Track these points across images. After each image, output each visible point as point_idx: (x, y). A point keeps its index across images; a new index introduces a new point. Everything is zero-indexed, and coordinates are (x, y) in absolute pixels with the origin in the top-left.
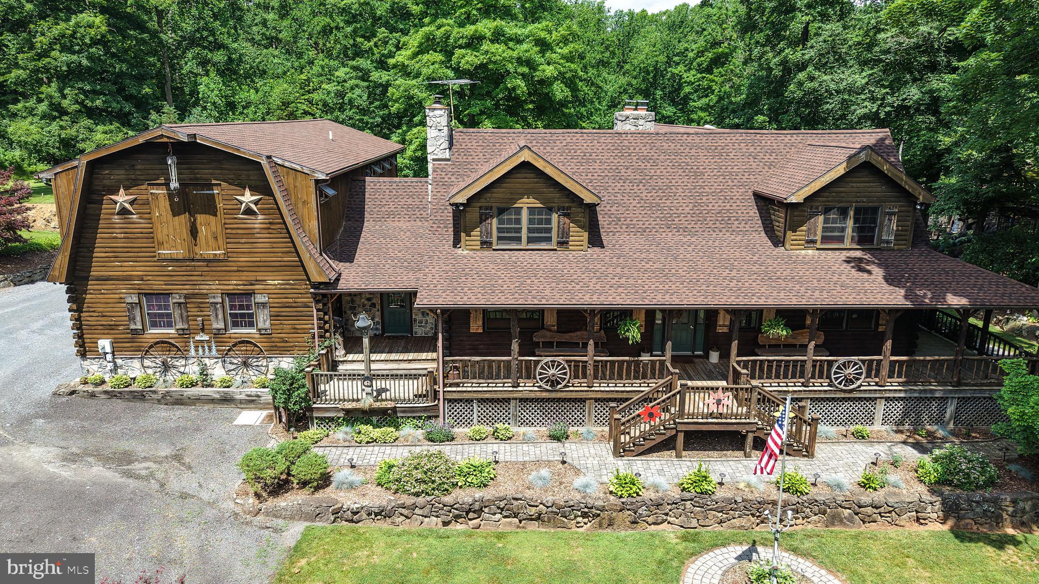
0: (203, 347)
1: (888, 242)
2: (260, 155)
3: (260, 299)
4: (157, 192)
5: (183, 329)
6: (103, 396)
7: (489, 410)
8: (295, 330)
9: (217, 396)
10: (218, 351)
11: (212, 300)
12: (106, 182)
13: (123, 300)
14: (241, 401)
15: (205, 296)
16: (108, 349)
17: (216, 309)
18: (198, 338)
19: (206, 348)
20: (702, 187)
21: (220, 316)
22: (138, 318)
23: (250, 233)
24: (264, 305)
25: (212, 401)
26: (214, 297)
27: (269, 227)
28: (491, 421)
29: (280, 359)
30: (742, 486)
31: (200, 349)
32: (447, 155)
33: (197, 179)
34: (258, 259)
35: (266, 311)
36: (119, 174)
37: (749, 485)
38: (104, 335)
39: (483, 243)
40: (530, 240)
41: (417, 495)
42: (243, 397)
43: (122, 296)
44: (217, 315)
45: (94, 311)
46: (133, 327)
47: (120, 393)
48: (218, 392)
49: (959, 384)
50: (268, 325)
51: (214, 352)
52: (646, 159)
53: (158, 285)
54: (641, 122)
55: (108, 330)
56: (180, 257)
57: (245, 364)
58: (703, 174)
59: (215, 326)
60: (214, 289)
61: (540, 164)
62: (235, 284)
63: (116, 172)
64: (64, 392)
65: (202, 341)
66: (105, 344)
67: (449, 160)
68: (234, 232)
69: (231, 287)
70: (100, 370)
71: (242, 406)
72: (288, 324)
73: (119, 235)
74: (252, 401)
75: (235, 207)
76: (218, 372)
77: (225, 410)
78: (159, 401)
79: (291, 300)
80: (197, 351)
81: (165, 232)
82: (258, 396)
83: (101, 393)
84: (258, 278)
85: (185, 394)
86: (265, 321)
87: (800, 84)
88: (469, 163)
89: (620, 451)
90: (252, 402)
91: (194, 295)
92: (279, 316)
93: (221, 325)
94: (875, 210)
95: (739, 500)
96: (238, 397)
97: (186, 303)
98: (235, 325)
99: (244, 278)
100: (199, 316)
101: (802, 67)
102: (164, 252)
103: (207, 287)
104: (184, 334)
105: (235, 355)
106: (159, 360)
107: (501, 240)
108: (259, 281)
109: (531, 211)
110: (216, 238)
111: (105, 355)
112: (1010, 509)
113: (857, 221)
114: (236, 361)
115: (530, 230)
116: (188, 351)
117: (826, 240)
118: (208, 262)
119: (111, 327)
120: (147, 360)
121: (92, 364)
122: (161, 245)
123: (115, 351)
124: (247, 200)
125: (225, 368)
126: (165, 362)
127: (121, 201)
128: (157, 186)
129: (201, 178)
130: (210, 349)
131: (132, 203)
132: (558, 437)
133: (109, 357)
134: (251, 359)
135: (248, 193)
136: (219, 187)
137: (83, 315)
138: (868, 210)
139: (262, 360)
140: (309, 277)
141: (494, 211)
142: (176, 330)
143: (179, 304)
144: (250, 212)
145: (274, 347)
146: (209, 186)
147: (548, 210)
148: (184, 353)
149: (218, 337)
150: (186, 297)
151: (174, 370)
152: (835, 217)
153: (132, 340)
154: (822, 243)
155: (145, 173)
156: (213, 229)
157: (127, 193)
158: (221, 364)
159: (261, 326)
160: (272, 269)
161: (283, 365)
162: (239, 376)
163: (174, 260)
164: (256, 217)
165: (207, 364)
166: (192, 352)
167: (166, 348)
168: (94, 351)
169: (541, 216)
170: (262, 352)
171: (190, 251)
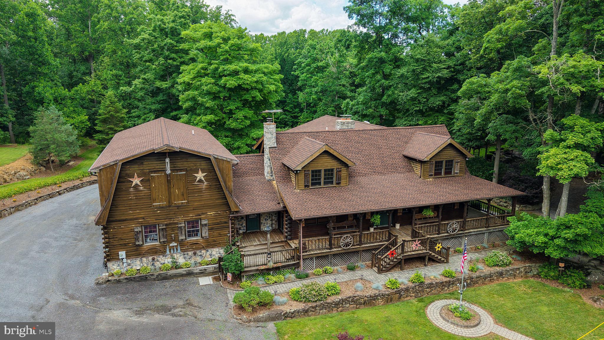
0: (173, 249)
1: (457, 173)
2: (210, 155)
3: (204, 222)
4: (154, 175)
5: (164, 242)
6: (125, 281)
7: (321, 262)
8: (220, 235)
9: (185, 273)
10: (181, 250)
11: (179, 226)
12: (128, 172)
13: (133, 230)
14: (196, 274)
15: (177, 223)
16: (124, 256)
17: (182, 229)
18: (171, 245)
19: (175, 249)
21: (183, 233)
22: (141, 239)
23: (200, 191)
24: (206, 225)
25: (182, 275)
26: (181, 224)
27: (209, 188)
28: (322, 267)
29: (212, 250)
30: (432, 277)
31: (172, 250)
32: (276, 145)
33: (175, 167)
34: (204, 203)
35: (207, 228)
36: (135, 168)
37: (435, 277)
38: (122, 249)
39: (306, 186)
40: (325, 183)
41: (316, 301)
42: (198, 271)
43: (132, 228)
44: (181, 233)
45: (116, 238)
46: (137, 243)
47: (134, 278)
48: (185, 270)
49: (488, 227)
50: (207, 234)
51: (179, 251)
52: (358, 142)
53: (152, 221)
54: (350, 125)
55: (123, 246)
56: (164, 206)
57: (195, 254)
58: (381, 148)
59: (180, 238)
60: (181, 221)
61: (331, 151)
62: (192, 216)
63: (133, 166)
64: (102, 282)
65: (173, 246)
66: (122, 254)
67: (276, 147)
68: (192, 191)
69: (189, 218)
70: (118, 267)
71: (197, 276)
72: (216, 233)
73: (132, 198)
75: (193, 179)
76: (181, 260)
77: (190, 279)
78: (154, 279)
79: (219, 221)
80: (170, 251)
81: (157, 194)
82: (205, 270)
83: (123, 279)
84: (203, 212)
85: (169, 273)
86: (205, 233)
87: (389, 96)
88: (285, 148)
89: (380, 271)
90: (203, 273)
91: (170, 224)
92: (212, 229)
93: (184, 237)
94: (452, 161)
95: (434, 283)
96: (195, 271)
97: (166, 228)
98: (189, 236)
99: (196, 213)
100: (172, 234)
101: (389, 87)
102: (156, 204)
103: (177, 219)
104: (164, 245)
105: (189, 251)
106: (150, 258)
107: (313, 184)
108: (203, 214)
109: (325, 170)
110: (183, 195)
111: (122, 259)
112: (518, 272)
113: (446, 166)
114: (190, 253)
115: (325, 179)
116: (166, 252)
117: (436, 174)
118: (178, 207)
119: (125, 245)
120: (144, 259)
121: (113, 265)
122: (154, 201)
123: (128, 256)
124: (200, 175)
125: (185, 258)
126: (153, 259)
127: (136, 181)
128: (155, 172)
129: (177, 167)
130: (177, 250)
131: (141, 181)
132: (352, 269)
133: (125, 260)
134: (198, 252)
135: (200, 172)
136: (186, 170)
137: (111, 240)
138: (449, 161)
139: (203, 251)
140: (230, 210)
141: (310, 172)
142: (160, 242)
143: (163, 229)
144: (201, 181)
145: (210, 244)
146: (181, 170)
147: (332, 170)
148: (163, 253)
149: (181, 243)
150: (166, 225)
151: (158, 263)
152: (438, 164)
153: (136, 250)
154: (435, 175)
155: (148, 165)
156: (182, 190)
157: (139, 177)
158: (182, 256)
159: (203, 235)
160: (211, 207)
161: (214, 253)
162: (193, 261)
163: (160, 208)
164: (203, 183)
165: (176, 257)
166: (168, 252)
167: (154, 252)
168: (116, 258)
169: (329, 172)
170: (203, 248)
171: (169, 202)
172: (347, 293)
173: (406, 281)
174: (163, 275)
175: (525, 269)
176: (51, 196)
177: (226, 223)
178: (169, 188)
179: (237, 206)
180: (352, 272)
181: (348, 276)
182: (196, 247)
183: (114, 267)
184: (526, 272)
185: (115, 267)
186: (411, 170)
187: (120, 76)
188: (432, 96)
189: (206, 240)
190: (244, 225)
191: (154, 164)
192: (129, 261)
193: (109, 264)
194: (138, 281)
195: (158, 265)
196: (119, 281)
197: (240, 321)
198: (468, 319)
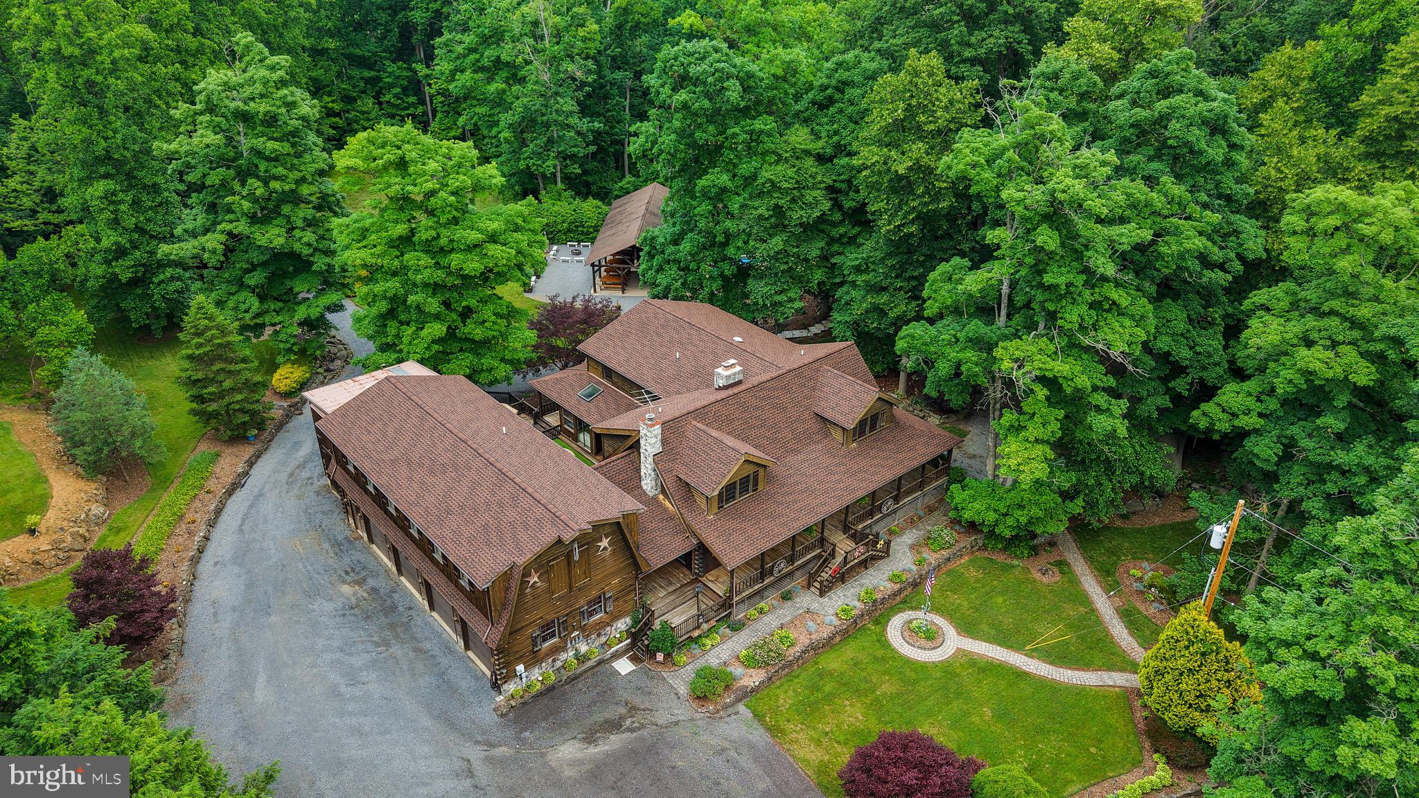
0: (575, 639)
2: (619, 518)
3: (608, 595)
4: (553, 564)
5: (564, 635)
6: (531, 700)
7: (752, 601)
8: (626, 602)
10: (583, 636)
11: (581, 610)
13: (530, 636)
14: (609, 660)
15: (577, 609)
16: (522, 670)
17: (584, 614)
18: (573, 636)
19: (577, 639)
21: (586, 616)
22: (539, 642)
23: (604, 560)
24: (610, 597)
25: (592, 668)
26: (583, 607)
27: (615, 552)
28: (754, 605)
29: (618, 622)
30: (881, 588)
31: (573, 641)
32: (661, 450)
34: (608, 573)
35: (611, 600)
37: (883, 586)
38: (519, 663)
39: (720, 508)
40: (740, 495)
41: (777, 664)
42: (609, 656)
43: (529, 634)
44: (584, 617)
45: (512, 652)
46: (535, 649)
47: (540, 693)
48: (596, 661)
50: (612, 607)
51: (581, 639)
53: (551, 616)
55: (519, 660)
56: (565, 594)
57: (599, 635)
59: (583, 623)
60: (583, 603)
61: (751, 459)
62: (594, 594)
64: (505, 711)
65: (575, 636)
66: (520, 668)
67: (661, 452)
68: (595, 564)
69: (591, 597)
70: (516, 685)
71: (611, 662)
72: (622, 602)
73: (529, 600)
75: (597, 551)
76: (584, 649)
77: (602, 668)
78: (564, 686)
79: (624, 587)
80: (572, 643)
81: (556, 584)
82: (617, 651)
83: (528, 699)
84: (607, 584)
85: (577, 671)
86: (610, 606)
88: (672, 449)
89: (822, 593)
90: (616, 656)
91: (571, 612)
92: (617, 599)
93: (586, 621)
95: (886, 596)
96: (606, 657)
97: (567, 619)
98: (591, 616)
99: (599, 588)
100: (573, 623)
102: (555, 596)
103: (578, 603)
104: (565, 639)
105: (593, 634)
106: (550, 660)
107: (727, 501)
108: (606, 586)
109: (740, 480)
110: (585, 573)
111: (520, 674)
112: (966, 549)
114: (594, 637)
115: (740, 489)
116: (566, 646)
118: (580, 589)
119: (522, 656)
120: (543, 664)
121: (510, 685)
122: (554, 593)
123: (526, 669)
124: (604, 543)
125: (588, 644)
126: (553, 660)
127: (534, 578)
128: (554, 560)
130: (579, 638)
131: (539, 577)
132: (786, 597)
133: (523, 674)
134: (601, 631)
135: (605, 540)
136: (588, 544)
137: (506, 658)
139: (608, 628)
140: (641, 571)
141: (724, 489)
142: (560, 637)
143: (563, 622)
144: (605, 548)
145: (616, 617)
146: (583, 545)
147: (749, 477)
148: (565, 648)
149: (583, 629)
150: (567, 615)
151: (559, 662)
152: (865, 425)
153: (535, 657)
155: (546, 555)
156: (583, 569)
157: (536, 574)
158: (585, 644)
159: (607, 609)
160: (614, 574)
161: (620, 626)
162: (597, 644)
163: (560, 598)
164: (608, 549)
165: (578, 647)
166: (569, 645)
167: (556, 650)
168: (511, 675)
169: (744, 481)
170: (608, 624)
171: (570, 588)
172: (802, 639)
173: (858, 604)
174: (572, 677)
175: (970, 545)
178: (570, 572)
179: (648, 564)
180: (789, 603)
182: (599, 627)
183: (511, 687)
184: (971, 548)
187: (114, 194)
189: (611, 614)
192: (528, 673)
193: (505, 686)
194: (547, 695)
195: (558, 664)
196: (524, 704)
197: (707, 714)
198: (931, 637)
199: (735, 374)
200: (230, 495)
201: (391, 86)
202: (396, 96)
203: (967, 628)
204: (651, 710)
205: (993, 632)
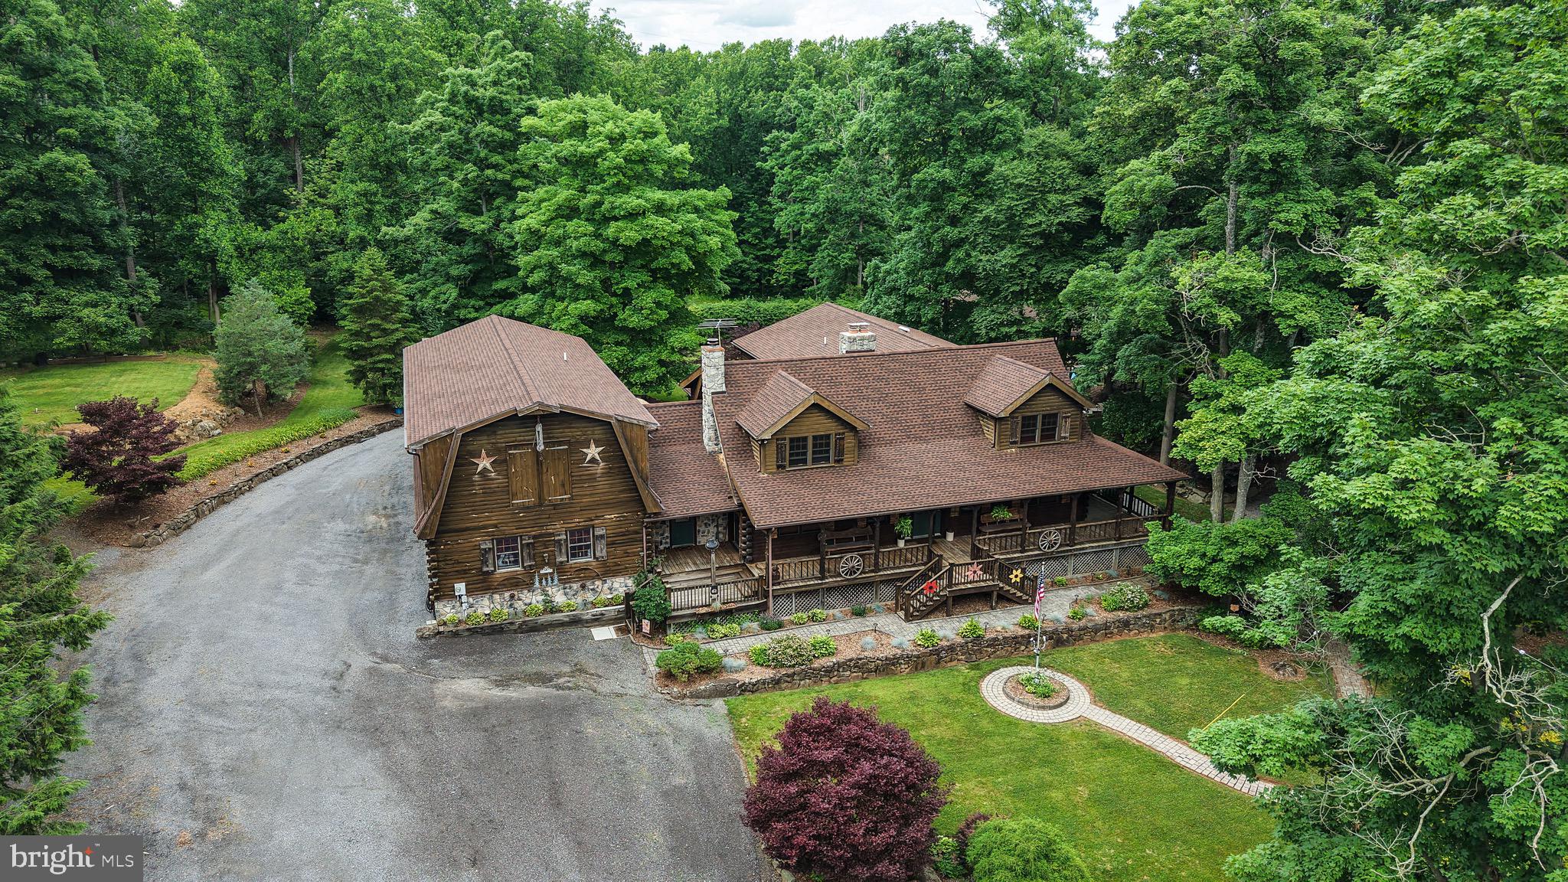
0: (546, 579)
1: (1065, 438)
2: (611, 417)
3: (599, 532)
4: (514, 452)
5: (530, 566)
6: (467, 634)
7: (806, 601)
8: (627, 554)
9: (567, 619)
10: (559, 580)
11: (557, 538)
12: (472, 448)
13: (477, 547)
14: (587, 621)
15: (552, 535)
16: (463, 592)
17: (561, 545)
18: (542, 572)
19: (549, 579)
20: (926, 400)
21: (563, 551)
22: (491, 561)
23: (592, 478)
24: (602, 537)
25: (562, 624)
26: (559, 535)
27: (608, 473)
28: (807, 610)
29: (614, 579)
30: (999, 629)
31: (544, 581)
32: (724, 389)
33: (549, 438)
34: (598, 499)
35: (604, 542)
36: (484, 440)
37: (1003, 628)
38: (460, 580)
39: (778, 467)
40: (815, 461)
41: (794, 666)
42: (589, 617)
43: (477, 543)
44: (560, 551)
45: (451, 560)
46: (485, 569)
47: (482, 628)
48: (568, 616)
49: (1120, 538)
50: (604, 553)
51: (556, 582)
52: (880, 379)
53: (510, 530)
54: (866, 342)
55: (461, 575)
56: (531, 504)
57: (583, 587)
59: (559, 559)
60: (559, 530)
61: (825, 405)
62: (578, 521)
63: (479, 440)
64: (428, 635)
65: (546, 574)
66: (460, 588)
67: (724, 393)
68: (579, 478)
69: (573, 525)
70: (453, 610)
71: (589, 625)
72: (619, 551)
73: (478, 492)
74: (596, 620)
75: (581, 458)
76: (559, 599)
77: (577, 630)
78: (515, 631)
79: (624, 530)
80: (541, 583)
81: (519, 484)
82: (602, 614)
83: (463, 631)
84: (598, 515)
85: (539, 621)
86: (602, 550)
88: (742, 393)
89: (909, 618)
90: (599, 621)
91: (541, 536)
92: (613, 544)
93: (564, 559)
94: (1055, 415)
95: (1000, 637)
96: (585, 617)
97: (534, 543)
98: (574, 556)
99: (585, 516)
100: (544, 553)
101: (959, 243)
102: (517, 501)
103: (553, 527)
104: (530, 572)
105: (575, 582)
106: (507, 595)
107: (792, 463)
108: (597, 518)
109: (815, 438)
110: (563, 485)
111: (460, 597)
112: (1158, 620)
113: (1043, 424)
114: (575, 586)
115: (814, 453)
116: (533, 584)
117: (1023, 440)
118: (555, 506)
119: (465, 572)
120: (497, 597)
121: (445, 606)
122: (514, 496)
123: (469, 592)
124: (593, 451)
125: (566, 594)
126: (512, 597)
127: (484, 463)
128: (515, 447)
129: (553, 437)
130: (552, 580)
131: (492, 463)
132: (860, 613)
133: (464, 598)
134: (588, 583)
135: (593, 446)
136: (568, 443)
137: (441, 564)
138: (1050, 416)
139: (598, 583)
140: (645, 509)
141: (787, 441)
142: (523, 567)
143: (528, 544)
144: (593, 461)
145: (609, 570)
146: (560, 443)
147: (828, 436)
148: (530, 586)
149: (560, 569)
150: (534, 537)
151: (520, 602)
152: (1029, 422)
153: (484, 581)
154: (1021, 443)
155: (504, 437)
156: (561, 478)
157: (488, 456)
158: (562, 591)
159: (598, 554)
160: (609, 505)
161: (616, 585)
162: (579, 600)
163: (525, 508)
164: (598, 464)
165: (550, 593)
166: (537, 584)
167: (514, 584)
168: (450, 595)
169: (822, 442)
170: (598, 577)
171: (540, 498)
172: (847, 653)
173: (951, 635)
174: (531, 624)
175: (1171, 616)
176: (275, 472)
177: (636, 532)
178: (540, 473)
179: (657, 505)
180: (860, 620)
181: (854, 625)
182: (584, 576)
183: (447, 611)
184: (1174, 621)
185: (447, 609)
186: (978, 432)
188: (1049, 261)
189: (604, 563)
190: (667, 534)
191: (515, 434)
192: (471, 600)
193: (438, 606)
194: (489, 634)
195: (519, 605)
196: (455, 634)
197: (668, 697)
198: (1046, 695)
199: (863, 339)
200: (342, 446)
201: (751, 225)
202: (755, 236)
203: (1111, 698)
204: (600, 677)
205: (1149, 711)
